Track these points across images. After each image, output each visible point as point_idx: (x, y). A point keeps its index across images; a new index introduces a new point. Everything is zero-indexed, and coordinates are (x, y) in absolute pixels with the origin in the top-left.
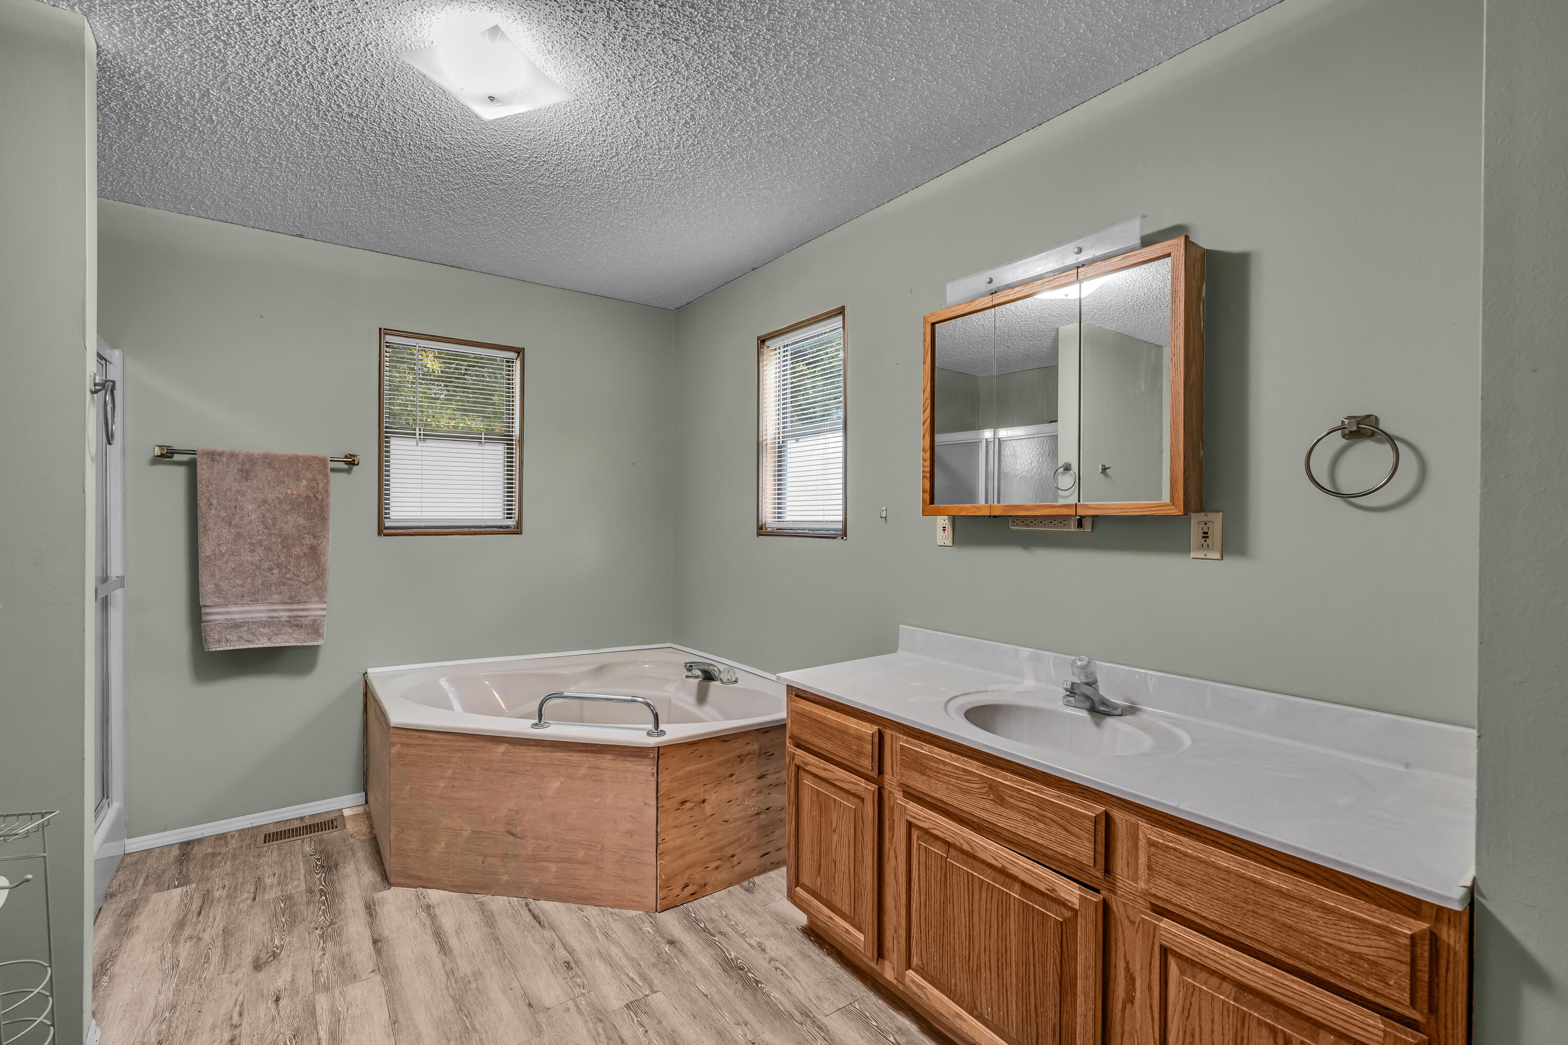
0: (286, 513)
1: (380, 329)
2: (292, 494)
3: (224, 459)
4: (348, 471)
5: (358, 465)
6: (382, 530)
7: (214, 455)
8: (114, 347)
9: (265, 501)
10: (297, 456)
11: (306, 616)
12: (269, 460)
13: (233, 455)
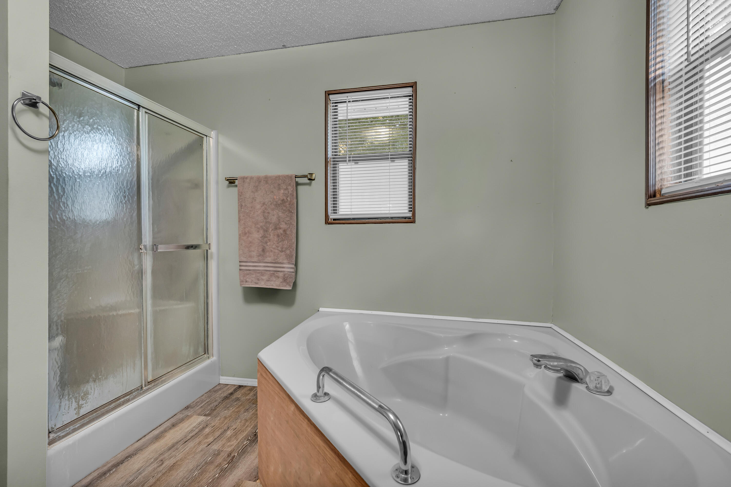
0: (273, 210)
1: (325, 91)
2: (276, 198)
3: (248, 180)
4: (310, 184)
5: (314, 180)
6: (327, 222)
7: (244, 179)
8: (213, 129)
9: (264, 204)
10: (279, 176)
11: (281, 272)
12: (266, 179)
13: (252, 178)
